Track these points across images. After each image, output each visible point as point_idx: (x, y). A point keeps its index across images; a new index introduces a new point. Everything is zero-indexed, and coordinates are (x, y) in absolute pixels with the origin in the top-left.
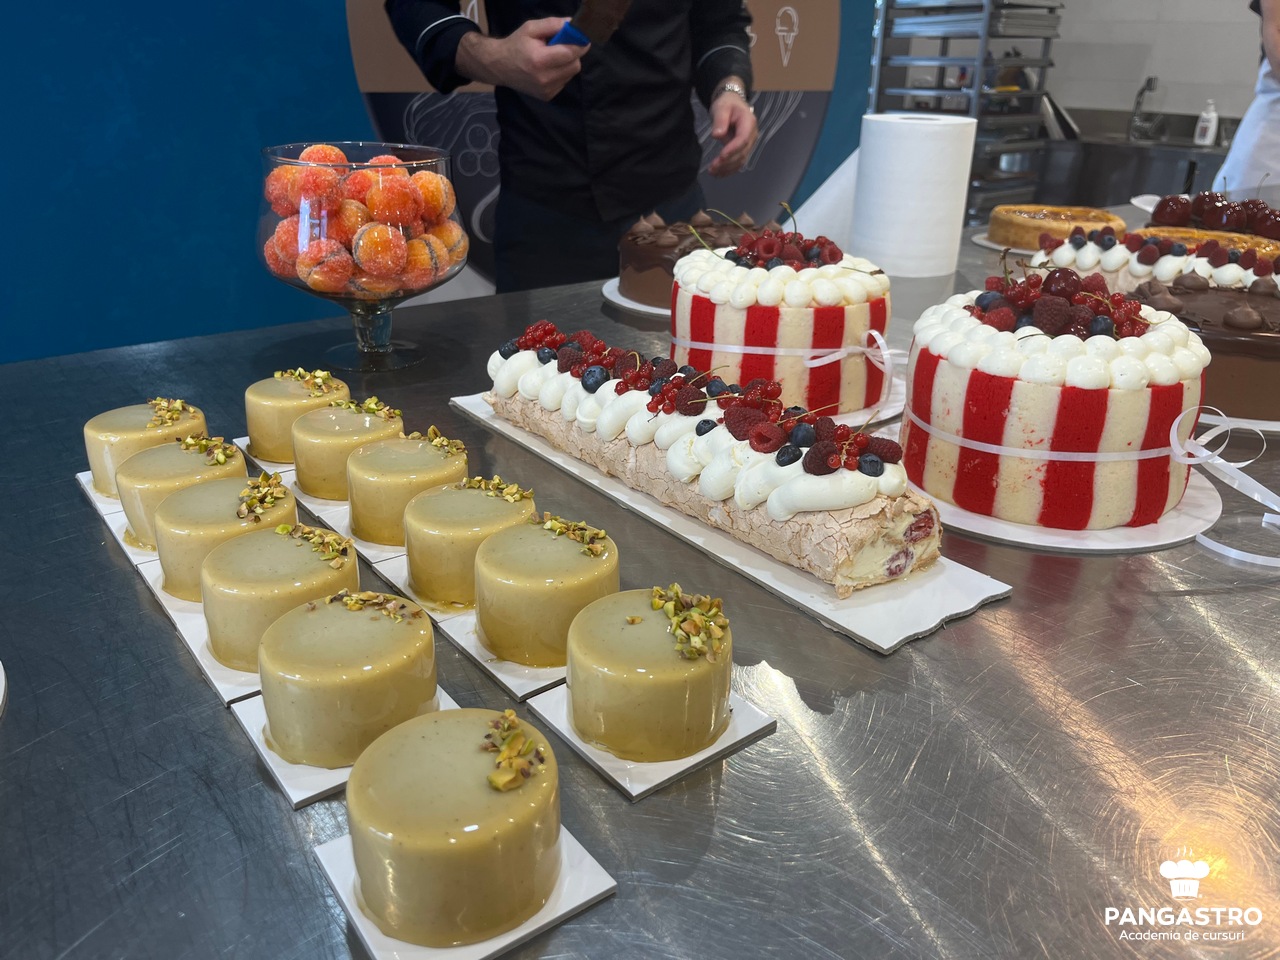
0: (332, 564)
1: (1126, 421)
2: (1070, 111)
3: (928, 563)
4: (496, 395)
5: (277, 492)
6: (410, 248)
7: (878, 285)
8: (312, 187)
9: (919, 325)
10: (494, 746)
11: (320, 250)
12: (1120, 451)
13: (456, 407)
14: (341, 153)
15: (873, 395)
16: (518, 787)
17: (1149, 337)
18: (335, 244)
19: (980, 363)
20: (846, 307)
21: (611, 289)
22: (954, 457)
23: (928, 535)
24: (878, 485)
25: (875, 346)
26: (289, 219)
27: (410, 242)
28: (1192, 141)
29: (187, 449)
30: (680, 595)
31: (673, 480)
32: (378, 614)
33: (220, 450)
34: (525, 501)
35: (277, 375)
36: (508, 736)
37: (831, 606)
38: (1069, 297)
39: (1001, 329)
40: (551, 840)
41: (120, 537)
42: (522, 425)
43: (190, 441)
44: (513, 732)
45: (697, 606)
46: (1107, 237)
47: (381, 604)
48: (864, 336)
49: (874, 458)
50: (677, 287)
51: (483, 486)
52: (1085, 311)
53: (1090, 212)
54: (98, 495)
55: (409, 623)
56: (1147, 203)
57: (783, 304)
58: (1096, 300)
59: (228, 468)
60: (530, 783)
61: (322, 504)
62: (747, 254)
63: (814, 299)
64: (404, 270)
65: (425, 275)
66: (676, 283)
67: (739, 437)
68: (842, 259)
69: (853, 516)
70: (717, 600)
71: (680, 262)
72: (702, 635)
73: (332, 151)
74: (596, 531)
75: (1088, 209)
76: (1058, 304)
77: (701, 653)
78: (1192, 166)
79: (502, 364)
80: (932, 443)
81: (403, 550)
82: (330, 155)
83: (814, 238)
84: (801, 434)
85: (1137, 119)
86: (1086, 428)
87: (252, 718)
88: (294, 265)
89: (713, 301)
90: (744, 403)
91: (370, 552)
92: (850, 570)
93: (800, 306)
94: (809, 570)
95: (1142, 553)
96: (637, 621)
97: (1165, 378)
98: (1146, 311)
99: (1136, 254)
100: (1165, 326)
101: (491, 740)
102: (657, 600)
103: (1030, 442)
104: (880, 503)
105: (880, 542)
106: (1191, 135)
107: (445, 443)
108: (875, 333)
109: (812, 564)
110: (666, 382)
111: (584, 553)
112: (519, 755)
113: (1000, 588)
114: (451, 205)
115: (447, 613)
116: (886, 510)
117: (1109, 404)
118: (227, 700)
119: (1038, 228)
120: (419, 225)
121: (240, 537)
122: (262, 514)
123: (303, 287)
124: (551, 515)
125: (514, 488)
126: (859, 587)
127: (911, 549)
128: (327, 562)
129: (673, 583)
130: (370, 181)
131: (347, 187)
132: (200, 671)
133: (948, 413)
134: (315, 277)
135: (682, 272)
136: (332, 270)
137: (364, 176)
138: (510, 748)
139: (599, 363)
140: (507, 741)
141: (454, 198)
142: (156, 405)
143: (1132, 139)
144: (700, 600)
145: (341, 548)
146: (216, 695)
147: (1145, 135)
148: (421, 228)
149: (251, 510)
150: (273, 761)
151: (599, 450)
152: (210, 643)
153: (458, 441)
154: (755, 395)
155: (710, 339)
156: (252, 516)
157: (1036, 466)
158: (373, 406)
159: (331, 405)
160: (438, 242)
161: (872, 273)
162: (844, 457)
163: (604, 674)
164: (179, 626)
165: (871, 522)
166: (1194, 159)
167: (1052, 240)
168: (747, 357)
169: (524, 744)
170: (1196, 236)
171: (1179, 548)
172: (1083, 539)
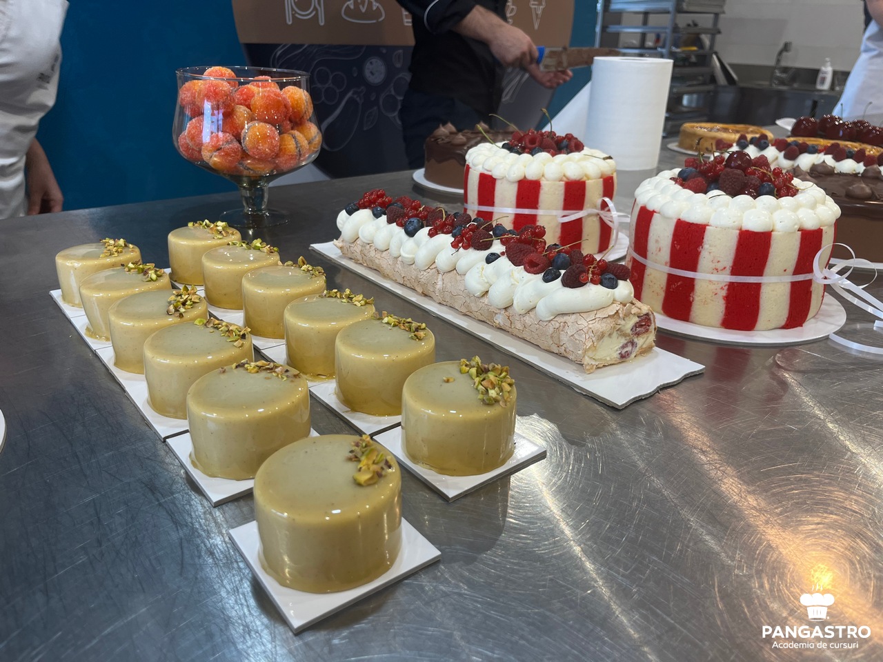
0: (235, 344)
1: (783, 254)
2: (732, 66)
3: (646, 351)
4: (343, 241)
5: (194, 298)
6: (282, 140)
7: (607, 167)
8: (213, 94)
9: (638, 191)
10: (356, 457)
11: (218, 141)
12: (780, 275)
13: (314, 251)
14: (233, 74)
15: (604, 244)
16: (375, 483)
17: (799, 197)
18: (229, 136)
19: (682, 214)
20: (587, 182)
21: (419, 175)
22: (663, 281)
23: (647, 331)
24: (614, 294)
25: (607, 209)
26: (196, 118)
27: (282, 136)
28: (815, 87)
29: (129, 271)
30: (480, 364)
31: (469, 295)
32: (269, 375)
33: (153, 271)
34: (368, 306)
35: (190, 224)
36: (366, 451)
37: (580, 378)
38: (744, 170)
39: (696, 192)
40: (394, 527)
41: (83, 332)
42: (361, 262)
43: (131, 265)
44: (369, 449)
45: (492, 371)
46: (763, 141)
47: (272, 369)
48: (599, 202)
49: (612, 276)
50: (468, 168)
51: (338, 296)
52: (755, 180)
53: (748, 128)
54: (66, 305)
55: (292, 381)
56: (787, 124)
57: (543, 178)
58: (763, 173)
59: (157, 284)
60: (382, 481)
61: (223, 312)
62: (517, 145)
63: (564, 176)
64: (277, 156)
65: (291, 159)
66: (468, 165)
67: (516, 264)
68: (583, 149)
69: (597, 316)
70: (505, 368)
71: (470, 151)
72: (497, 389)
73: (227, 71)
74: (419, 324)
75: (747, 126)
76: (736, 174)
77: (496, 401)
78: (815, 104)
79: (347, 219)
80: (648, 272)
81: (284, 341)
82: (225, 74)
83: (563, 135)
84: (560, 261)
85: (777, 71)
86: (756, 259)
87: (182, 447)
88: (200, 151)
89: (494, 177)
90: (520, 241)
91: (259, 342)
92: (594, 353)
93: (555, 180)
94: (565, 354)
95: (793, 346)
96: (451, 380)
97: (810, 225)
98: (796, 182)
99: (783, 153)
100: (810, 191)
101: (354, 454)
102: (464, 367)
103: (717, 269)
104: (616, 307)
105: (615, 334)
106: (814, 82)
107: (310, 268)
108: (607, 199)
109: (568, 350)
110: (464, 228)
111: (412, 338)
112: (374, 463)
113: (697, 367)
114: (311, 110)
115: (315, 381)
116: (620, 312)
117: (772, 242)
118: (163, 436)
119: (713, 138)
120: (288, 125)
121: (170, 327)
122: (184, 312)
123: (207, 166)
124: (388, 313)
125: (360, 297)
126: (599, 366)
127: (636, 340)
128: (232, 343)
129: (475, 356)
130: (253, 92)
131: (237, 96)
132: (144, 419)
133: (660, 250)
134: (215, 159)
135: (472, 158)
136: (227, 154)
137: (248, 88)
138: (368, 458)
139: (416, 216)
140: (366, 453)
141: (312, 105)
142: (105, 243)
143: (774, 85)
144: (494, 367)
145: (241, 333)
146: (156, 433)
147: (782, 82)
148: (289, 127)
149: (177, 310)
150: (198, 475)
151: (417, 277)
152: (149, 399)
153: (319, 268)
154: (527, 235)
155: (492, 204)
156: (177, 314)
157: (720, 286)
158: (258, 245)
159: (229, 244)
160: (301, 136)
161: (605, 159)
162: (590, 276)
163: (428, 414)
164: (127, 389)
165: (609, 320)
166: (816, 99)
167: (725, 144)
168: (517, 216)
169: (377, 456)
170: (822, 144)
171: (818, 343)
172: (753, 336)
